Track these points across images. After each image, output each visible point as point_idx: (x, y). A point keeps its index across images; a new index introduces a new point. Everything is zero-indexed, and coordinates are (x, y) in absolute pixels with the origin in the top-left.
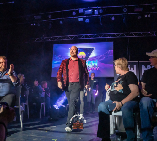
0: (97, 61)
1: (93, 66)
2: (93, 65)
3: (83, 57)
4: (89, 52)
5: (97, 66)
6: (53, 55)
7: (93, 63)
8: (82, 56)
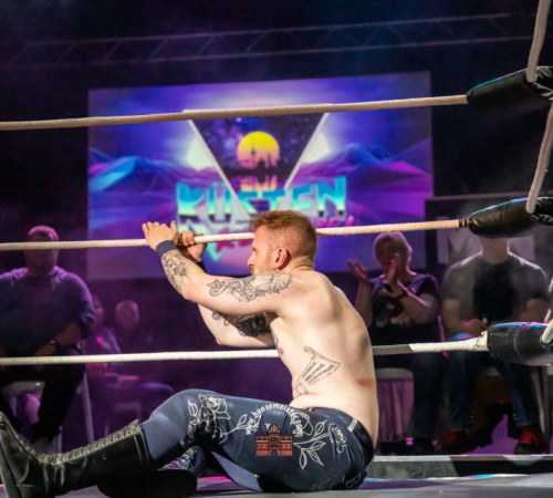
0: (341, 182)
1: (321, 214)
2: (322, 207)
3: (261, 163)
4: (299, 135)
5: (341, 213)
6: (92, 149)
7: (321, 192)
8: (257, 158)
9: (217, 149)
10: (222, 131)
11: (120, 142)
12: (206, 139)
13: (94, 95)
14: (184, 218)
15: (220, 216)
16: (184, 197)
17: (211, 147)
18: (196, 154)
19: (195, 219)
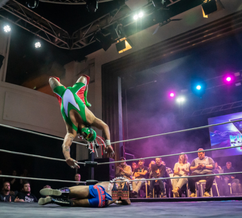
9: (238, 127)
10: (238, 123)
11: (216, 128)
12: (235, 125)
13: (209, 120)
14: (232, 143)
15: (240, 141)
16: (231, 138)
17: (236, 127)
18: (233, 128)
19: (235, 143)
